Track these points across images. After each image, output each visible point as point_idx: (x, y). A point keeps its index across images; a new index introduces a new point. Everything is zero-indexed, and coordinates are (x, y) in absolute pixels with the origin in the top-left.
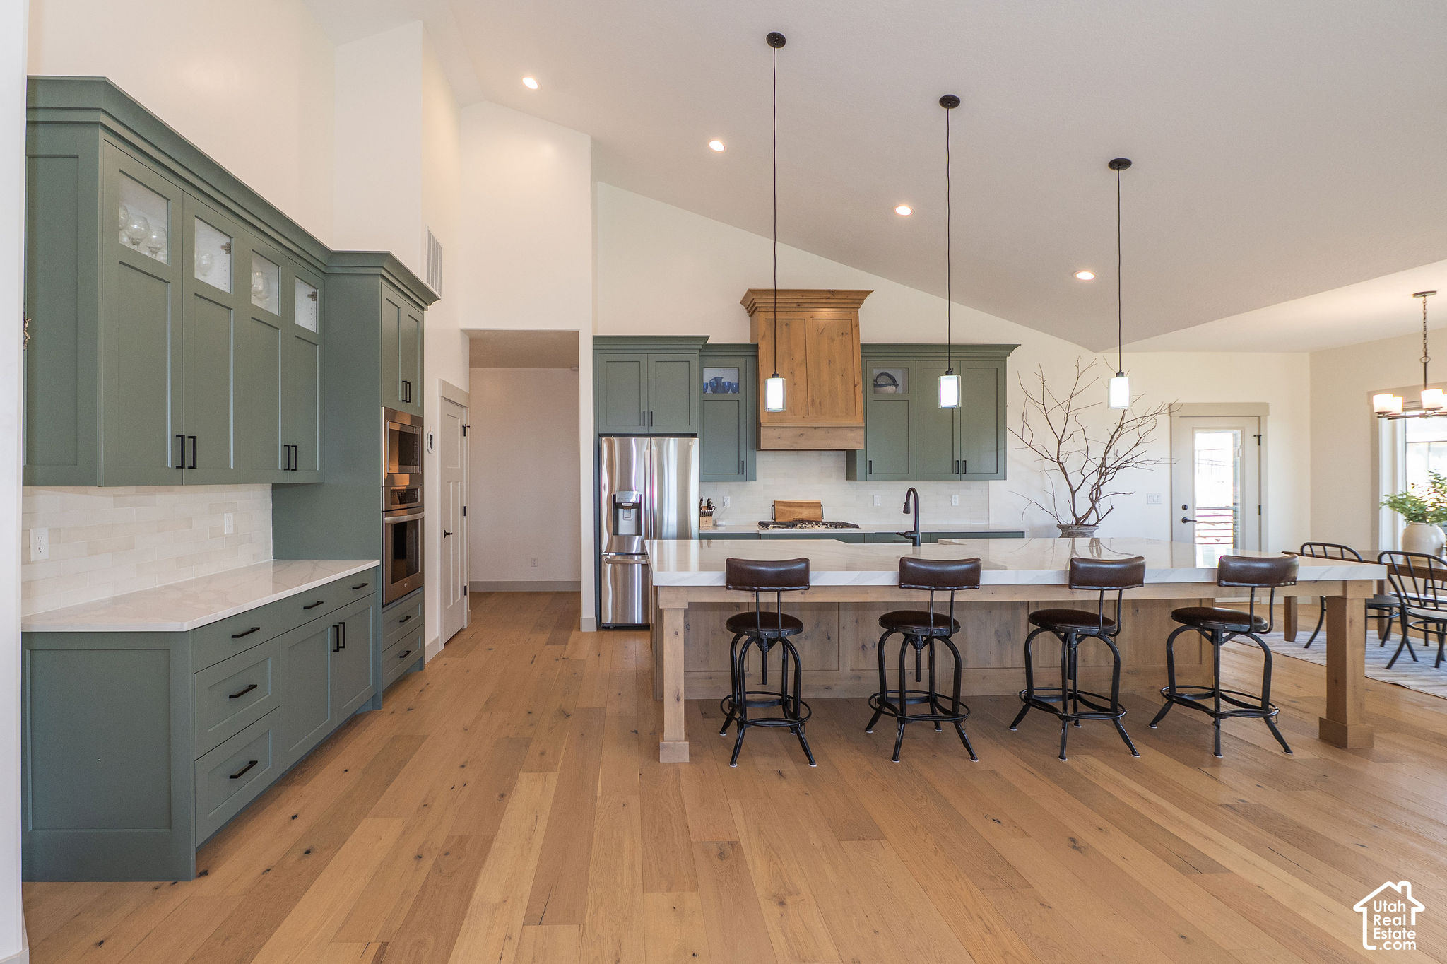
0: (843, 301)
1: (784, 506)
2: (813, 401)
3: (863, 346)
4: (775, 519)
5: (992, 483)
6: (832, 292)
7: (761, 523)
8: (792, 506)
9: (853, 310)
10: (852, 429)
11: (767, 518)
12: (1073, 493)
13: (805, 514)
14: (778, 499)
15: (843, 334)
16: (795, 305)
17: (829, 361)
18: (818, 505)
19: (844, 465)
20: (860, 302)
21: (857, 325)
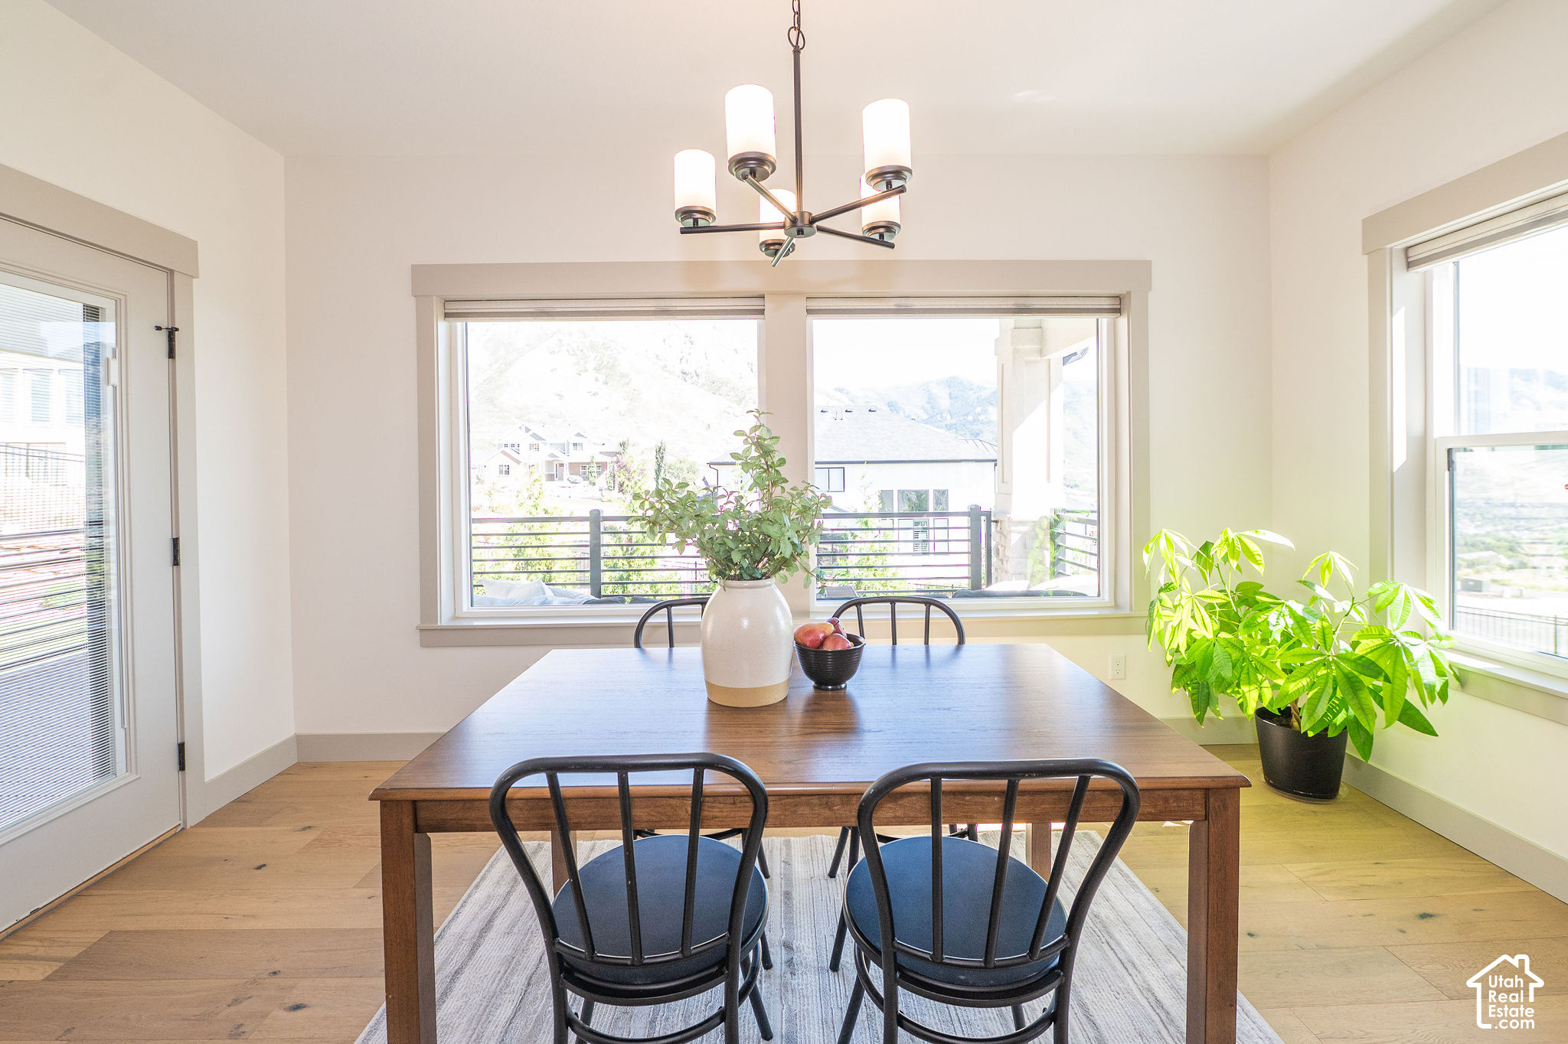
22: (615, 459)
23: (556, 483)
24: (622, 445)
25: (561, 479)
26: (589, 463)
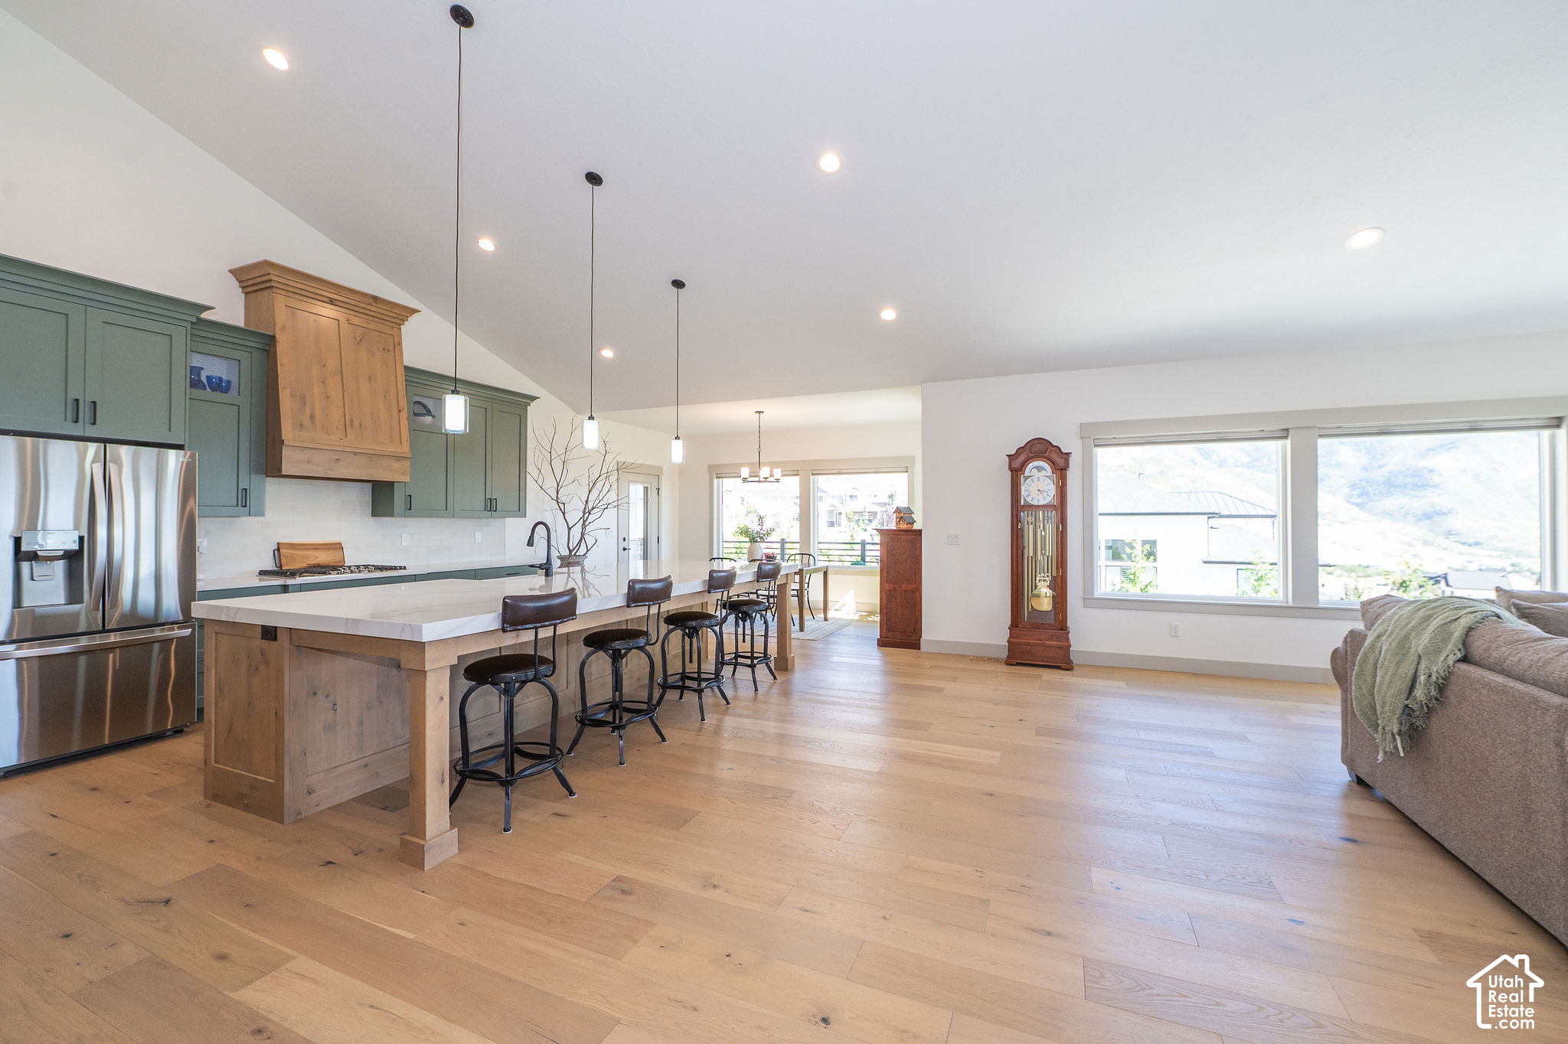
0: (387, 313)
1: (293, 549)
2: (352, 421)
3: (407, 369)
4: (281, 566)
5: (508, 520)
6: (376, 299)
7: (262, 573)
8: (307, 549)
9: (394, 325)
10: (398, 458)
11: (269, 565)
12: (569, 529)
13: (323, 558)
14: (281, 541)
15: (384, 349)
16: (326, 300)
17: (370, 377)
18: (338, 547)
19: (369, 499)
20: (404, 319)
21: (400, 344)
22: (884, 509)
23: (836, 528)
24: (891, 497)
25: (839, 525)
26: (862, 512)
